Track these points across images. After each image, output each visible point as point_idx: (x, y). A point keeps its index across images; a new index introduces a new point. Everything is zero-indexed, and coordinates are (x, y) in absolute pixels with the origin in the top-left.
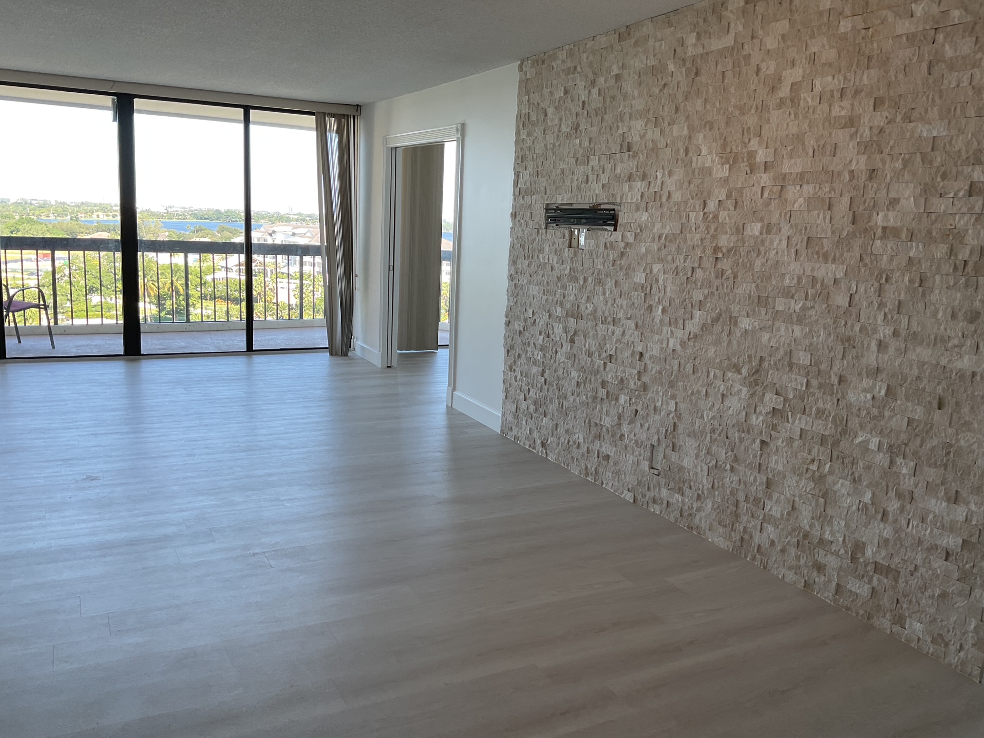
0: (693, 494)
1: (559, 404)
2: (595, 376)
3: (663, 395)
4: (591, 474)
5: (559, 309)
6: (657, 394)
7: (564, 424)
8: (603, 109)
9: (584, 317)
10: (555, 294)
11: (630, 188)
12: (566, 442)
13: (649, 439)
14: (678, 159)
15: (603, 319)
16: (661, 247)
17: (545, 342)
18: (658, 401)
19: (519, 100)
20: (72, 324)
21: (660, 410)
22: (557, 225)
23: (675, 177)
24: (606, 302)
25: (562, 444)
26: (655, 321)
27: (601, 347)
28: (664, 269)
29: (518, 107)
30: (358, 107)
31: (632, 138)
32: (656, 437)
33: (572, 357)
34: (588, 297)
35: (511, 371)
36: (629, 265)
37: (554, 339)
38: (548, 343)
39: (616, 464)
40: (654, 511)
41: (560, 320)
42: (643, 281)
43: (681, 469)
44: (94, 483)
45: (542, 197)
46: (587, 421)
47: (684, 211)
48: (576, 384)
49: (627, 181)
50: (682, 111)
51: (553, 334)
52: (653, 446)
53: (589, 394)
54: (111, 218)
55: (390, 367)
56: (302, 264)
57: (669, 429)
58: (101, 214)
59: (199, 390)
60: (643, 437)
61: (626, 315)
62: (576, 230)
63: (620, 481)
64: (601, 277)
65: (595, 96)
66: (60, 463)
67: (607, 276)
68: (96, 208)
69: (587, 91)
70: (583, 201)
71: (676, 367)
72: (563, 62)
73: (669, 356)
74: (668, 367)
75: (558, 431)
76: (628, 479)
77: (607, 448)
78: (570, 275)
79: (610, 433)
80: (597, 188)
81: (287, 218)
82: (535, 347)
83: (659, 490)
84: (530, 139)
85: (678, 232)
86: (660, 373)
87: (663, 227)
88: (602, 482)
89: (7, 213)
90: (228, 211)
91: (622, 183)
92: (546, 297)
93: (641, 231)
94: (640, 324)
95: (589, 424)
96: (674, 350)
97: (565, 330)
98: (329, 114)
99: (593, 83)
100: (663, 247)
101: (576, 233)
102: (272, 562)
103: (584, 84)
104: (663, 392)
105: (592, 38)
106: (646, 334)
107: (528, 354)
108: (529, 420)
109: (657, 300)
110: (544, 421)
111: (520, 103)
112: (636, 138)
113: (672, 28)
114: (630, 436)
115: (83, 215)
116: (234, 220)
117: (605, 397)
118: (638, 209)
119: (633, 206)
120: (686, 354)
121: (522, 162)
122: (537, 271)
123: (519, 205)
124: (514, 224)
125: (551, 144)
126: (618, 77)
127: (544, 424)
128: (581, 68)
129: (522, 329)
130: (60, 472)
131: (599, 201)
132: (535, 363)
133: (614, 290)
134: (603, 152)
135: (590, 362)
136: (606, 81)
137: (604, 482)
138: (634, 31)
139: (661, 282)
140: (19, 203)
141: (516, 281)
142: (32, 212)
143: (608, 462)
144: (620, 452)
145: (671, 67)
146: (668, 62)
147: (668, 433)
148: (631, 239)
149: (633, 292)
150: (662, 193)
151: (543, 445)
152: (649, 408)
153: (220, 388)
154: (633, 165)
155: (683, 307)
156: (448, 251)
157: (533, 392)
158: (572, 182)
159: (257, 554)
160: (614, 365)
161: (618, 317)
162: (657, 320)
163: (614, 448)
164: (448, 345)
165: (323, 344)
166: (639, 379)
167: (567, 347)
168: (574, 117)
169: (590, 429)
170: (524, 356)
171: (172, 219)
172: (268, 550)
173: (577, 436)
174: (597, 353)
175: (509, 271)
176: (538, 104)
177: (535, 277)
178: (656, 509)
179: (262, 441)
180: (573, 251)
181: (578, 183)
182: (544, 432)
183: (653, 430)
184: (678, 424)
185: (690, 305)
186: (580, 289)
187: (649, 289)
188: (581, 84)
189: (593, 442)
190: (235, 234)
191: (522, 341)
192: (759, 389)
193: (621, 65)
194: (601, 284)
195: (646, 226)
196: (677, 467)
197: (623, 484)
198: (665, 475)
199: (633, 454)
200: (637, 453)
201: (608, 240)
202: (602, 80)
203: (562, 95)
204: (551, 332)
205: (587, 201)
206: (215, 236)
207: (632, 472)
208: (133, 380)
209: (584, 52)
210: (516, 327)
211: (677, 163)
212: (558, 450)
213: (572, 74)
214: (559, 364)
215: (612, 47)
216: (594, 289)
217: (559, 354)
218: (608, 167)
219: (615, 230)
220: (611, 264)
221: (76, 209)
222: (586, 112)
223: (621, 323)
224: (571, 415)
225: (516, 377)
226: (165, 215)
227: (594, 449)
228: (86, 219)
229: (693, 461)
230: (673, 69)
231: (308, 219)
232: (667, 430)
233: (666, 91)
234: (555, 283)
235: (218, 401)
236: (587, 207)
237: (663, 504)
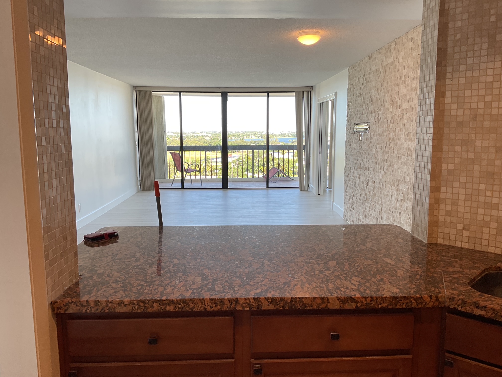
1: (356, 204)
2: (364, 191)
5: (356, 165)
6: (378, 197)
7: (358, 212)
8: (366, 86)
9: (362, 168)
11: (372, 116)
14: (382, 105)
15: (366, 168)
18: (378, 200)
19: (348, 83)
21: (378, 203)
23: (381, 111)
24: (367, 161)
25: (357, 220)
26: (377, 168)
27: (365, 180)
29: (348, 86)
30: (311, 87)
32: (377, 214)
33: (359, 184)
34: (363, 160)
35: (346, 192)
36: (372, 146)
37: (355, 178)
41: (356, 170)
42: (374, 152)
45: (353, 121)
47: (383, 124)
48: (360, 195)
50: (383, 86)
53: (363, 199)
54: (257, 138)
55: (320, 194)
57: (380, 211)
58: (253, 136)
64: (365, 151)
65: (365, 81)
67: (367, 151)
68: (251, 134)
69: (363, 79)
71: (381, 186)
72: (358, 67)
73: (380, 181)
75: (356, 215)
78: (359, 151)
79: (368, 214)
80: (365, 116)
82: (351, 181)
84: (350, 98)
85: (382, 132)
86: (378, 188)
87: (379, 131)
89: (216, 137)
91: (370, 114)
92: (354, 161)
93: (374, 132)
94: (374, 169)
97: (358, 174)
98: (300, 91)
100: (379, 139)
101: (360, 134)
103: (362, 76)
105: (364, 59)
106: (375, 173)
108: (350, 212)
112: (373, 97)
113: (381, 55)
114: (372, 215)
115: (246, 137)
117: (366, 200)
118: (373, 124)
120: (384, 180)
121: (349, 107)
123: (348, 124)
124: (347, 132)
125: (355, 100)
126: (369, 73)
127: (353, 213)
128: (362, 70)
132: (351, 188)
133: (368, 157)
134: (366, 103)
135: (363, 186)
138: (373, 56)
139: (378, 152)
141: (347, 155)
145: (380, 69)
148: (372, 136)
149: (372, 157)
150: (379, 117)
151: (353, 221)
152: (376, 203)
154: (372, 107)
157: (351, 200)
158: (359, 114)
160: (368, 187)
161: (369, 167)
165: (297, 186)
166: (374, 192)
167: (358, 181)
168: (360, 89)
170: (348, 186)
171: (283, 137)
173: (360, 217)
176: (352, 84)
177: (351, 153)
180: (360, 142)
182: (353, 216)
184: (382, 208)
185: (384, 161)
186: (361, 157)
187: (376, 155)
191: (348, 179)
192: (398, 192)
193: (370, 69)
201: (367, 137)
202: (366, 75)
203: (358, 80)
204: (355, 175)
209: (362, 64)
210: (347, 174)
213: (360, 72)
214: (356, 188)
215: (368, 62)
216: (364, 156)
217: (356, 184)
218: (367, 108)
219: (369, 133)
220: (368, 146)
221: (243, 134)
222: (363, 87)
224: (359, 208)
226: (280, 135)
233: (379, 78)
234: (355, 155)
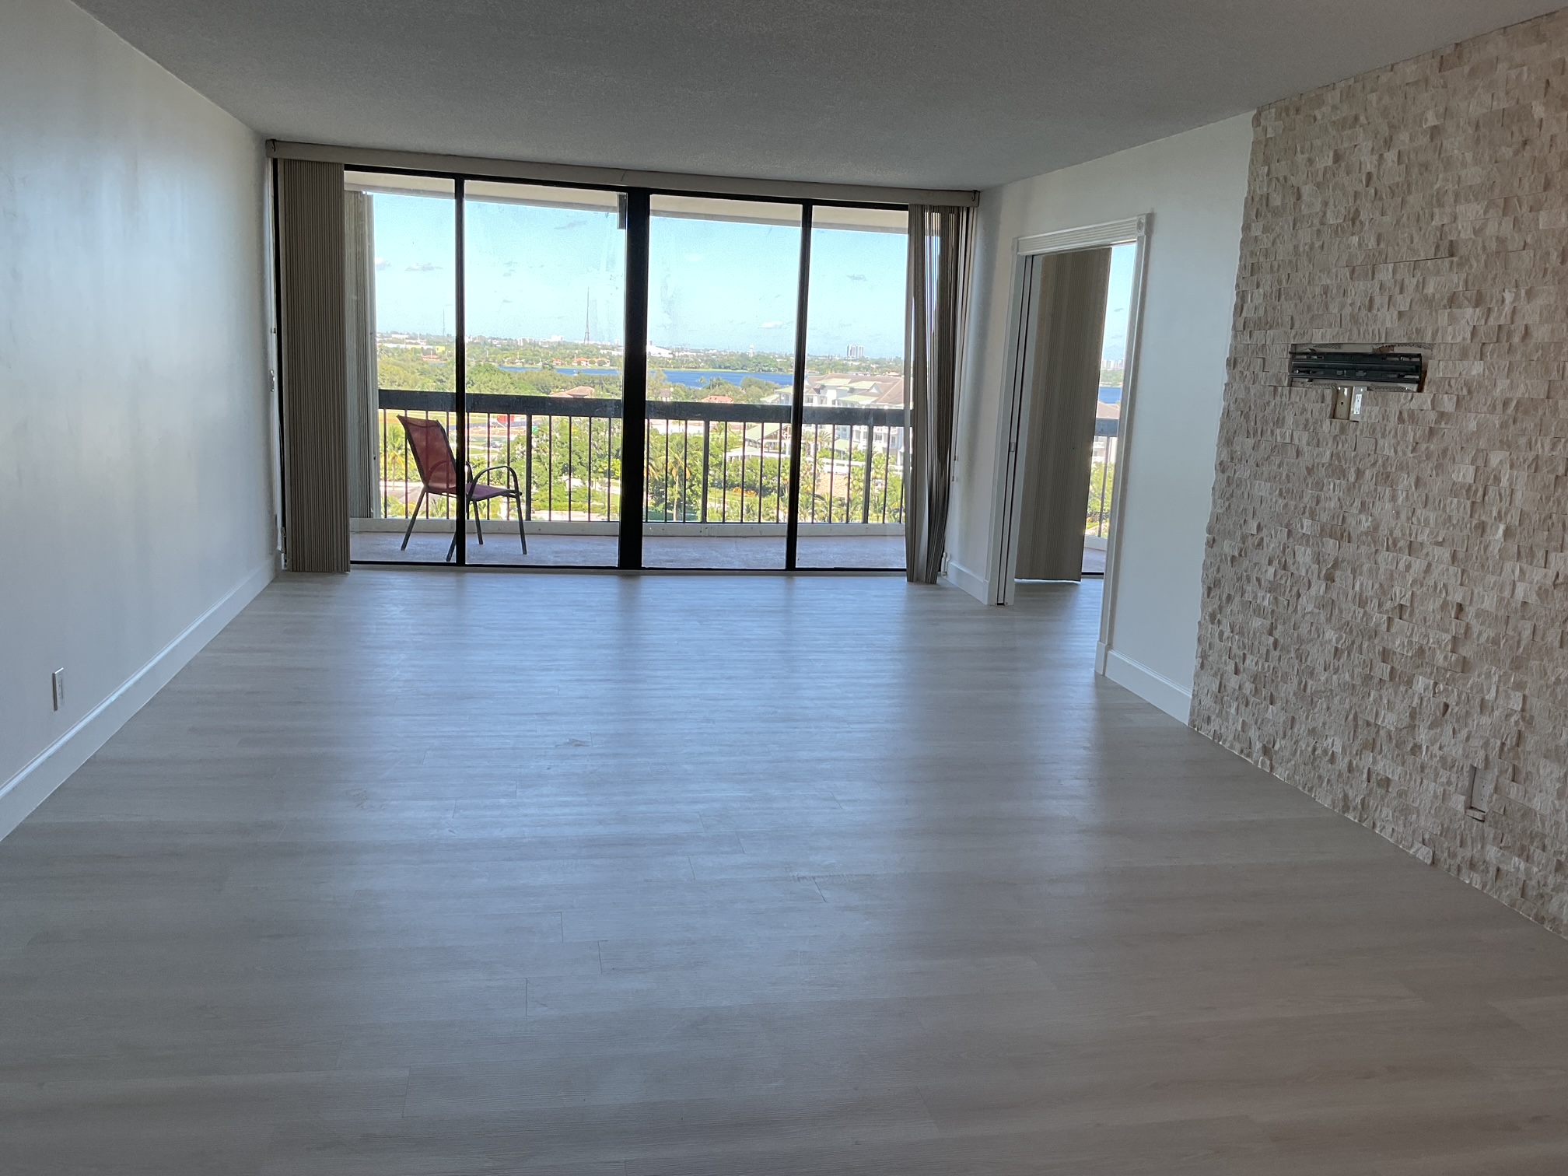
0: (1549, 860)
1: (1300, 684)
2: (1369, 639)
3: (1499, 681)
4: (1354, 809)
5: (1307, 522)
6: (1488, 680)
7: (1307, 718)
8: (1405, 186)
9: (1354, 536)
10: (1301, 497)
11: (1452, 320)
12: (1310, 749)
13: (1467, 757)
14: (1546, 270)
15: (1390, 542)
16: (1507, 422)
17: (1278, 577)
18: (1489, 691)
19: (1251, 173)
20: (550, 520)
21: (1493, 707)
22: (1311, 380)
23: (1540, 301)
24: (1398, 513)
25: (1301, 751)
26: (1491, 548)
27: (1384, 591)
28: (1511, 460)
29: (1249, 186)
30: (975, 194)
31: (1460, 232)
32: (1481, 754)
33: (1328, 605)
34: (1363, 504)
35: (1213, 623)
36: (1445, 451)
37: (1295, 572)
38: (1284, 579)
39: (1402, 794)
40: (1470, 883)
41: (1308, 541)
42: (1470, 479)
43: (1527, 813)
44: (580, 750)
45: (1286, 333)
46: (1351, 717)
47: (1555, 359)
48: (1333, 651)
49: (1445, 307)
50: (1559, 187)
51: (1294, 564)
52: (1474, 770)
53: (1358, 670)
55: (1002, 604)
56: (870, 437)
57: (1508, 742)
58: (583, 360)
59: (720, 624)
60: (1456, 751)
61: (1435, 537)
62: (1346, 389)
63: (1408, 825)
64: (1389, 470)
65: (1390, 164)
66: (535, 717)
67: (1400, 468)
68: (577, 351)
69: (1376, 157)
70: (1362, 340)
71: (1527, 634)
72: (1335, 108)
73: (1516, 612)
74: (1511, 633)
75: (1296, 730)
76: (1422, 823)
77: (1385, 766)
78: (1330, 465)
79: (1394, 741)
80: (1389, 317)
81: (843, 365)
82: (1260, 584)
83: (1482, 847)
84: (1267, 237)
85: (1542, 396)
86: (1495, 642)
87: (1512, 386)
88: (1374, 823)
90: (758, 355)
91: (1436, 311)
92: (1285, 501)
93: (1470, 392)
94: (1461, 555)
95: (1355, 722)
96: (1525, 603)
97: (1318, 559)
98: (930, 206)
99: (1388, 143)
100: (1511, 421)
101: (1346, 393)
102: (826, 894)
103: (1370, 144)
104: (1500, 677)
105: (1389, 68)
106: (1471, 572)
107: (1246, 595)
108: (1242, 707)
109: (1495, 514)
110: (1270, 710)
111: (1253, 177)
112: (1466, 234)
113: (1545, 44)
114: (1431, 748)
115: (559, 362)
116: (766, 369)
117: (1386, 677)
118: (1464, 355)
119: (1456, 349)
120: (1548, 612)
121: (1252, 275)
122: (1269, 457)
123: (1242, 346)
124: (1232, 377)
125: (1306, 244)
126: (1435, 132)
127: (1269, 715)
128: (1367, 118)
129: (1236, 554)
130: (536, 731)
131: (1392, 341)
132: (1259, 611)
133: (1413, 495)
134: (1402, 257)
135: (1361, 615)
136: (1411, 140)
137: (1378, 824)
138: (1470, 52)
139: (1504, 482)
140: (477, 343)
141: (1229, 473)
142: (493, 356)
143: (1387, 791)
144: (1410, 774)
145: (1539, 110)
146: (1534, 103)
147: (1506, 749)
148: (1448, 404)
149: (1450, 499)
150: (1512, 327)
151: (1266, 751)
152: (1472, 702)
153: (749, 624)
154: (1459, 279)
155: (1546, 527)
156: (1110, 421)
157: (1252, 661)
158: (1342, 307)
159: (804, 878)
160: (1407, 623)
161: (1419, 539)
162: (1495, 549)
163: (1400, 768)
164: (1103, 574)
165: (898, 564)
166: (1453, 651)
167: (1319, 588)
168: (1351, 200)
169: (1355, 731)
170: (1237, 599)
171: (678, 368)
172: (819, 875)
173: (1330, 741)
174: (1375, 602)
175: (1219, 454)
176: (1285, 179)
177: (1265, 468)
178: (1475, 880)
179: (807, 707)
180: (1338, 424)
181: (1353, 310)
182: (1269, 729)
183: (1476, 743)
184: (1527, 734)
185: (1560, 525)
186: (1349, 490)
187: (1480, 493)
188: (1366, 145)
189: (1359, 753)
190: (766, 390)
191: (1237, 574)
193: (1442, 110)
194: (1389, 482)
195: (1480, 385)
196: (1519, 810)
197: (1414, 832)
198: (1496, 823)
199: (1435, 782)
200: (1444, 779)
201: (1406, 407)
202: (1404, 137)
203: (1330, 162)
204: (1290, 561)
205: (1369, 339)
206: (737, 392)
207: (1433, 812)
208: (629, 606)
209: (1373, 91)
210: (1227, 549)
211: (1544, 276)
212: (1293, 762)
213: (1351, 127)
214: (1304, 616)
215: (1427, 81)
216: (1376, 490)
217: (1303, 600)
218: (1411, 283)
219: (1420, 390)
220: (1410, 448)
221: (551, 353)
222: (1373, 191)
223: (1425, 551)
224: (1322, 704)
225: (1221, 634)
226: (670, 362)
227: (1361, 767)
228: (563, 367)
229: (1553, 802)
230: (1543, 115)
231: (874, 366)
232: (1503, 744)
233: (1527, 154)
234: (1302, 479)
235: (745, 643)
236: (1369, 350)
237: (1488, 872)
